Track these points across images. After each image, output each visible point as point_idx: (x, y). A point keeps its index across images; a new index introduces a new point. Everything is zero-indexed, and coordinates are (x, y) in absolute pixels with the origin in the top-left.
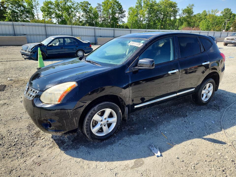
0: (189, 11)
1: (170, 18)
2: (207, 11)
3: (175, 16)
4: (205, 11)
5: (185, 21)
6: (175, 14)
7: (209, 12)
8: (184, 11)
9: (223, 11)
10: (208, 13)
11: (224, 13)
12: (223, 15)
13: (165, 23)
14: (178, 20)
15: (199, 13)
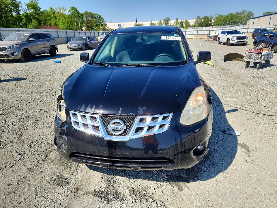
0: (34, 7)
1: (12, 14)
2: (54, 8)
3: (17, 11)
4: (52, 8)
5: (34, 19)
6: (16, 9)
7: (56, 9)
8: (28, 6)
9: (70, 10)
10: (56, 11)
11: (72, 12)
12: (72, 14)
13: (6, 19)
14: (23, 17)
15: (46, 10)
